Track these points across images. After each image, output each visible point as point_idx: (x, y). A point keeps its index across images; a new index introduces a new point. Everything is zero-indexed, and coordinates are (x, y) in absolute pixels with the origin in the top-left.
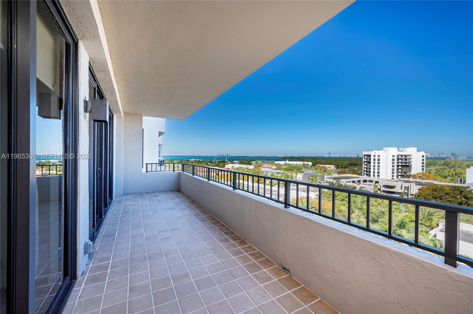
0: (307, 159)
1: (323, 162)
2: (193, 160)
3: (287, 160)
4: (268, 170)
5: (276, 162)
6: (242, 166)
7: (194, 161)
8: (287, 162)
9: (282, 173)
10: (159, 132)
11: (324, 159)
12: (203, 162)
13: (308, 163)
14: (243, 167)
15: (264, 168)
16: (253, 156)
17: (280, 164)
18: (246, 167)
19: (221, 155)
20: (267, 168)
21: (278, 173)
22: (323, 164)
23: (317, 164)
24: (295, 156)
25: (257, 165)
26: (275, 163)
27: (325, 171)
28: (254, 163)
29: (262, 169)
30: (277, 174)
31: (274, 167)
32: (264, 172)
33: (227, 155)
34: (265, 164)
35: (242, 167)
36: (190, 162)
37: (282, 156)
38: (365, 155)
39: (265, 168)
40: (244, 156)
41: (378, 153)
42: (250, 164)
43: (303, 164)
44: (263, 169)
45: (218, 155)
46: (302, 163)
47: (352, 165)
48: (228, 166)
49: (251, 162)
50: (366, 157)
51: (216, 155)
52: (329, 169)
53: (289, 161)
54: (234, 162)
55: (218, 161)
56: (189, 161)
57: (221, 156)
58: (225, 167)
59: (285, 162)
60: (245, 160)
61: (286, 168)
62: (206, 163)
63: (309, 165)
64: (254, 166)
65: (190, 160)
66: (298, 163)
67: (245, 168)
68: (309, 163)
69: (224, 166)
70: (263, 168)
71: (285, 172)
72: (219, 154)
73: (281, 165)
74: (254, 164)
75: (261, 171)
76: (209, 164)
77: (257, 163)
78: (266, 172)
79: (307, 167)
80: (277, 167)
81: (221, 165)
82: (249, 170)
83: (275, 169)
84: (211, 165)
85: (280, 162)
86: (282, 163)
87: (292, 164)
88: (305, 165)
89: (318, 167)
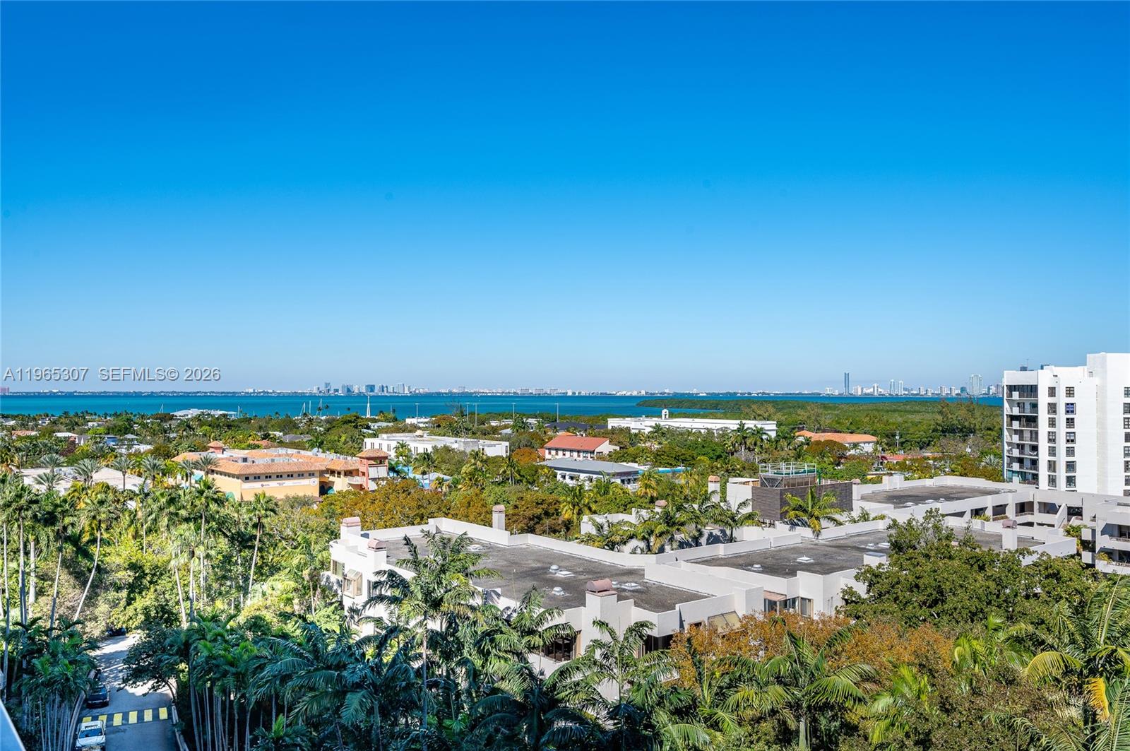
0: (754, 407)
1: (826, 420)
2: (193, 413)
3: (665, 411)
4: (578, 460)
5: (613, 423)
6: (450, 442)
7: (198, 418)
8: (666, 422)
9: (646, 476)
11: (826, 407)
12: (244, 425)
13: (759, 424)
14: (455, 446)
15: (557, 450)
16: (498, 390)
17: (633, 431)
18: (468, 451)
19: (338, 385)
20: (571, 451)
21: (628, 477)
22: (824, 431)
23: (800, 429)
24: (695, 391)
25: (524, 438)
26: (610, 427)
28: (506, 427)
29: (548, 456)
30: (624, 481)
31: (606, 447)
32: (559, 472)
33: (371, 388)
34: (561, 433)
35: (447, 449)
36: (174, 424)
37: (635, 393)
38: (1012, 388)
39: (560, 453)
40: (455, 391)
41: (1068, 376)
42: (492, 433)
43: (738, 430)
44: (552, 458)
45: (323, 389)
46: (733, 424)
47: (948, 430)
48: (376, 446)
49: (494, 424)
50: (1016, 395)
51: (315, 391)
52: (853, 452)
53: (672, 415)
54: (409, 421)
55: (327, 421)
56: (171, 418)
57: (340, 393)
58: (360, 450)
59: (653, 422)
60: (463, 414)
61: (663, 452)
62: (260, 429)
63: (764, 437)
64: (507, 444)
65: (178, 414)
66: (716, 424)
67: (464, 453)
68: (767, 427)
69: (355, 446)
70: (553, 452)
71: (660, 469)
72: (327, 385)
73: (636, 435)
74: (508, 431)
75: (542, 468)
77: (521, 426)
78: (568, 473)
79: (755, 444)
80: (618, 448)
81: (343, 439)
82: (486, 461)
83: (612, 457)
84: (287, 439)
85: (633, 424)
86: (643, 425)
87: (689, 433)
88: (746, 437)
89: (808, 444)
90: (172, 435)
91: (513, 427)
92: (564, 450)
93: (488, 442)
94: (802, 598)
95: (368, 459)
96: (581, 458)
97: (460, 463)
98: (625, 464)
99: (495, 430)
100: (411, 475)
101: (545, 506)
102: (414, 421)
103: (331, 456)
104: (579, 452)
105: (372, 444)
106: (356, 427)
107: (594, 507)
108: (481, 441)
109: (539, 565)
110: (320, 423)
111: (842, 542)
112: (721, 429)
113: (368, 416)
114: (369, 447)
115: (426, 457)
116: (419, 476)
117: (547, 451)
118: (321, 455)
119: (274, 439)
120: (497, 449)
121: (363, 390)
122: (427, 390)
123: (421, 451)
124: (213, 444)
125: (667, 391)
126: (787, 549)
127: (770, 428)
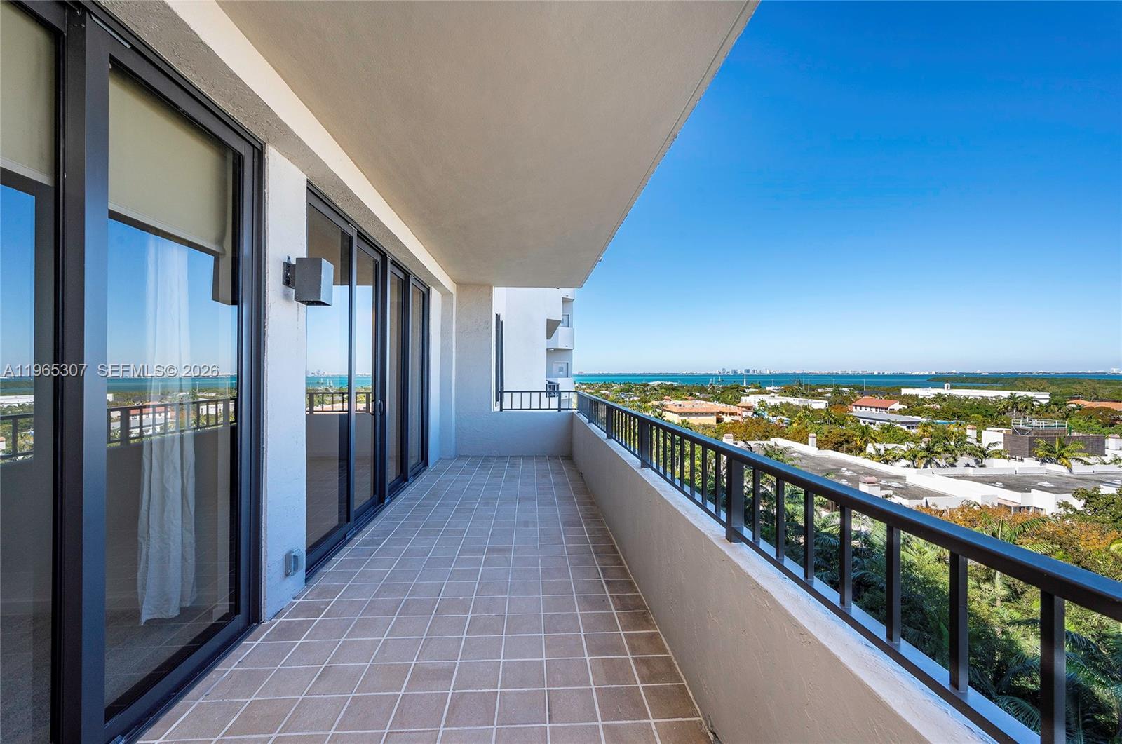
0: (1027, 382)
1: (1107, 392)
2: (658, 383)
3: (946, 385)
4: (874, 413)
5: (904, 391)
6: (791, 400)
7: (660, 386)
8: (946, 391)
9: (926, 425)
10: (547, 320)
11: (1108, 383)
12: (681, 389)
13: (1030, 394)
14: (792, 402)
15: (861, 407)
16: (825, 372)
17: (920, 397)
18: (801, 405)
19: (729, 370)
20: (871, 407)
21: (911, 425)
22: (1101, 401)
23: (1074, 399)
24: (978, 372)
25: (839, 399)
26: (902, 394)
27: (1112, 425)
29: (854, 410)
30: (908, 427)
31: (897, 406)
32: (861, 420)
33: (748, 371)
34: (864, 397)
35: (788, 404)
36: (649, 388)
37: (927, 373)
39: (863, 409)
40: (797, 372)
42: (819, 396)
43: (1011, 398)
44: (857, 411)
45: (721, 371)
46: (1005, 394)
48: (748, 401)
49: (820, 391)
51: (717, 372)
53: (952, 387)
54: (768, 388)
55: (722, 388)
56: (648, 385)
57: (731, 374)
58: (739, 402)
59: (936, 391)
60: (801, 385)
61: (942, 410)
62: (688, 391)
63: (1036, 403)
64: (827, 402)
65: (651, 383)
66: (991, 394)
67: (798, 406)
68: (1037, 397)
69: (736, 401)
70: (858, 408)
71: (938, 421)
72: (724, 369)
73: (922, 399)
74: (829, 395)
75: (849, 416)
76: (697, 394)
77: (838, 392)
78: (867, 420)
79: (1026, 408)
80: (906, 407)
81: (730, 397)
82: (813, 411)
83: (900, 412)
84: (701, 396)
85: (920, 392)
86: (930, 393)
87: (967, 398)
88: (1017, 403)
89: (1080, 409)
90: (648, 393)
91: (832, 393)
92: (865, 407)
93: (814, 401)
94: (1035, 508)
95: (742, 407)
96: (878, 412)
97: (796, 412)
98: (911, 417)
99: (820, 394)
100: (766, 417)
101: (846, 437)
102: (771, 388)
103: (724, 405)
104: (877, 408)
105: (746, 400)
106: (737, 391)
107: (878, 439)
108: (810, 400)
109: (834, 467)
110: (718, 389)
111: (1090, 476)
112: (995, 397)
113: (745, 385)
114: (743, 401)
115: (775, 408)
116: (771, 418)
117: (854, 407)
118: (718, 404)
119: (695, 396)
120: (820, 405)
121: (743, 372)
122: (780, 372)
123: (773, 404)
124: (666, 397)
125: (954, 372)
126: (1031, 476)
127: (1043, 397)
